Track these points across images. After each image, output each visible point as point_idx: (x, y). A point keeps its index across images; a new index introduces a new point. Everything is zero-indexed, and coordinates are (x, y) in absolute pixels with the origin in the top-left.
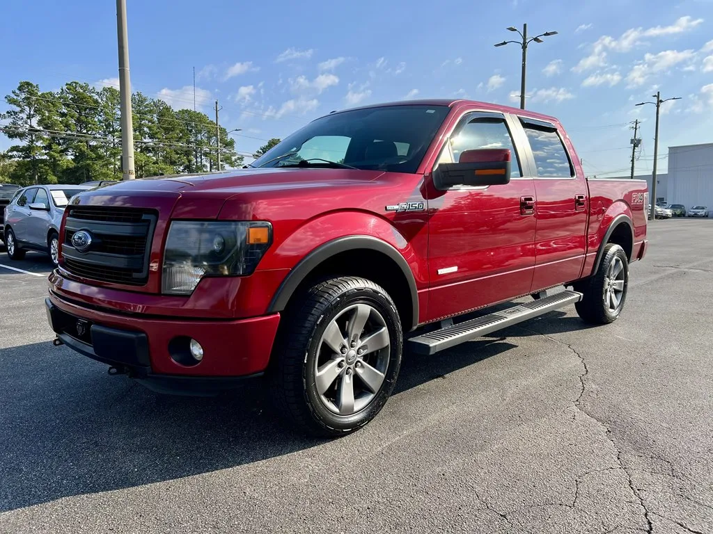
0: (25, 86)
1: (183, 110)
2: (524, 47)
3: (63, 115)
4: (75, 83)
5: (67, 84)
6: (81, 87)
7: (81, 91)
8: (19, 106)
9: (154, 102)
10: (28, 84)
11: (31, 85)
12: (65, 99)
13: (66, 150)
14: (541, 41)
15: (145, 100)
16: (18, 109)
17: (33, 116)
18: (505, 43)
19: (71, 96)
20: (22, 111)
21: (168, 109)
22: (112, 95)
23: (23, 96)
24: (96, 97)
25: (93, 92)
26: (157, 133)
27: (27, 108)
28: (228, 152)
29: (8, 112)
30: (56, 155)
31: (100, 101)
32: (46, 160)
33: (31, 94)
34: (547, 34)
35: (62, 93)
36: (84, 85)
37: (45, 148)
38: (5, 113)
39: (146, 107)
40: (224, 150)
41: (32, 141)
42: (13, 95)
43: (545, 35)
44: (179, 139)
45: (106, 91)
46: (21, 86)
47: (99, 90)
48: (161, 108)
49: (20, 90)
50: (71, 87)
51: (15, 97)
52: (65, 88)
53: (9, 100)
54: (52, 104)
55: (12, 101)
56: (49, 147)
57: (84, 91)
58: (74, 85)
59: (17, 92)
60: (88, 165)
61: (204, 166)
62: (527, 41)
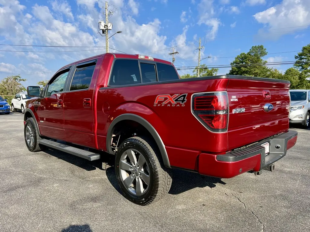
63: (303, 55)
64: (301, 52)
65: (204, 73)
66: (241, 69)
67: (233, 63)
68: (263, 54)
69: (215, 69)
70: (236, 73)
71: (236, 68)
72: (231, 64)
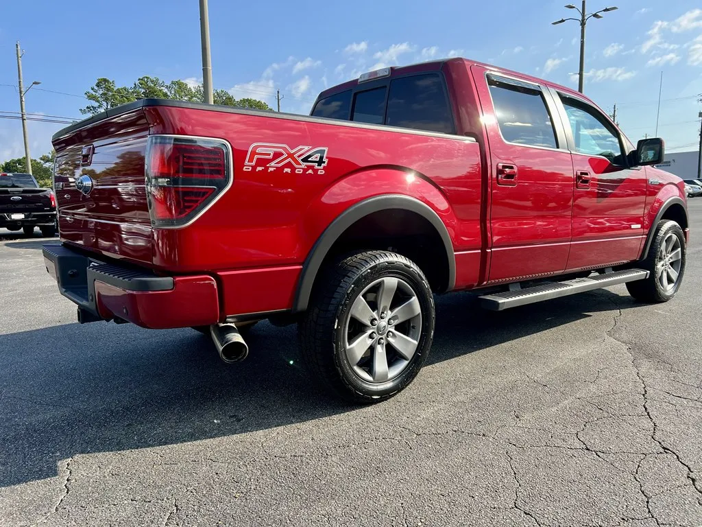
0: (103, 83)
1: (244, 99)
2: (583, 24)
4: (146, 78)
5: (139, 79)
6: (152, 81)
7: (152, 85)
8: (98, 101)
9: (217, 93)
10: (105, 81)
11: (108, 81)
12: (138, 93)
14: (601, 17)
16: (96, 104)
18: (563, 21)
19: (143, 91)
20: (99, 107)
22: (180, 88)
23: (101, 92)
24: (165, 90)
25: (162, 86)
27: (105, 103)
29: (88, 108)
31: (169, 94)
33: (108, 90)
34: (606, 10)
35: (135, 87)
36: (155, 79)
38: (85, 108)
42: (92, 92)
43: (604, 11)
45: (175, 84)
46: (98, 83)
47: (168, 83)
48: (224, 98)
49: (98, 86)
50: (143, 82)
51: (94, 93)
52: (137, 82)
53: (88, 97)
54: (127, 98)
55: (91, 97)
57: (155, 85)
58: (146, 80)
59: (96, 88)
62: (586, 18)
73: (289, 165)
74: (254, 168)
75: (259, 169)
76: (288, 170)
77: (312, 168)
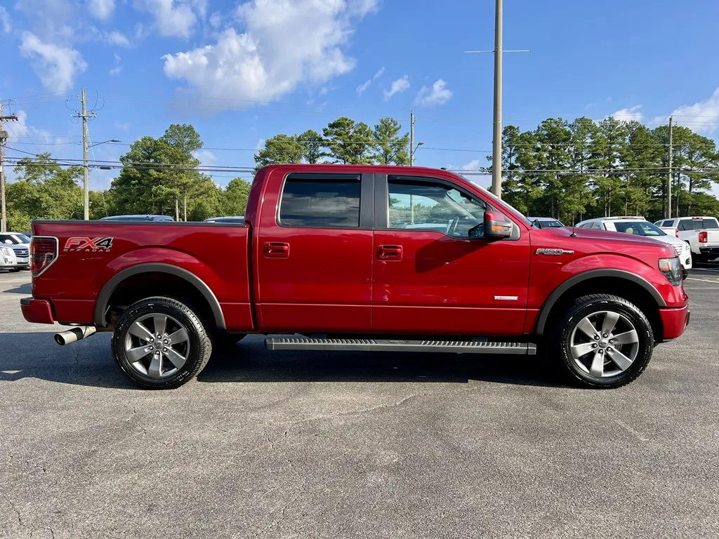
0: (508, 130)
3: (538, 150)
4: (551, 119)
5: (543, 122)
6: (556, 122)
7: (555, 126)
9: (627, 124)
10: (511, 128)
11: (513, 128)
12: (541, 135)
13: (538, 181)
15: (617, 123)
17: (513, 154)
19: (546, 132)
20: (504, 152)
21: (641, 129)
22: (584, 125)
24: (568, 129)
25: (566, 126)
26: (626, 156)
27: (508, 149)
28: (714, 166)
30: (528, 187)
31: (572, 132)
32: (520, 192)
33: (513, 136)
35: (538, 130)
36: (558, 120)
37: (520, 181)
39: (617, 131)
40: (710, 165)
41: (510, 177)
44: (652, 159)
45: (578, 122)
46: (505, 131)
47: (570, 122)
52: (541, 125)
54: (529, 142)
56: (523, 181)
57: (558, 126)
58: (549, 121)
60: (555, 194)
61: (682, 185)
63: (269, 156)
64: (264, 149)
65: (50, 178)
66: (149, 175)
67: (127, 157)
68: (194, 144)
69: (81, 169)
70: (137, 181)
71: (136, 171)
72: (122, 160)
73: (89, 247)
74: (69, 249)
75: (72, 250)
76: (88, 250)
77: (102, 248)
